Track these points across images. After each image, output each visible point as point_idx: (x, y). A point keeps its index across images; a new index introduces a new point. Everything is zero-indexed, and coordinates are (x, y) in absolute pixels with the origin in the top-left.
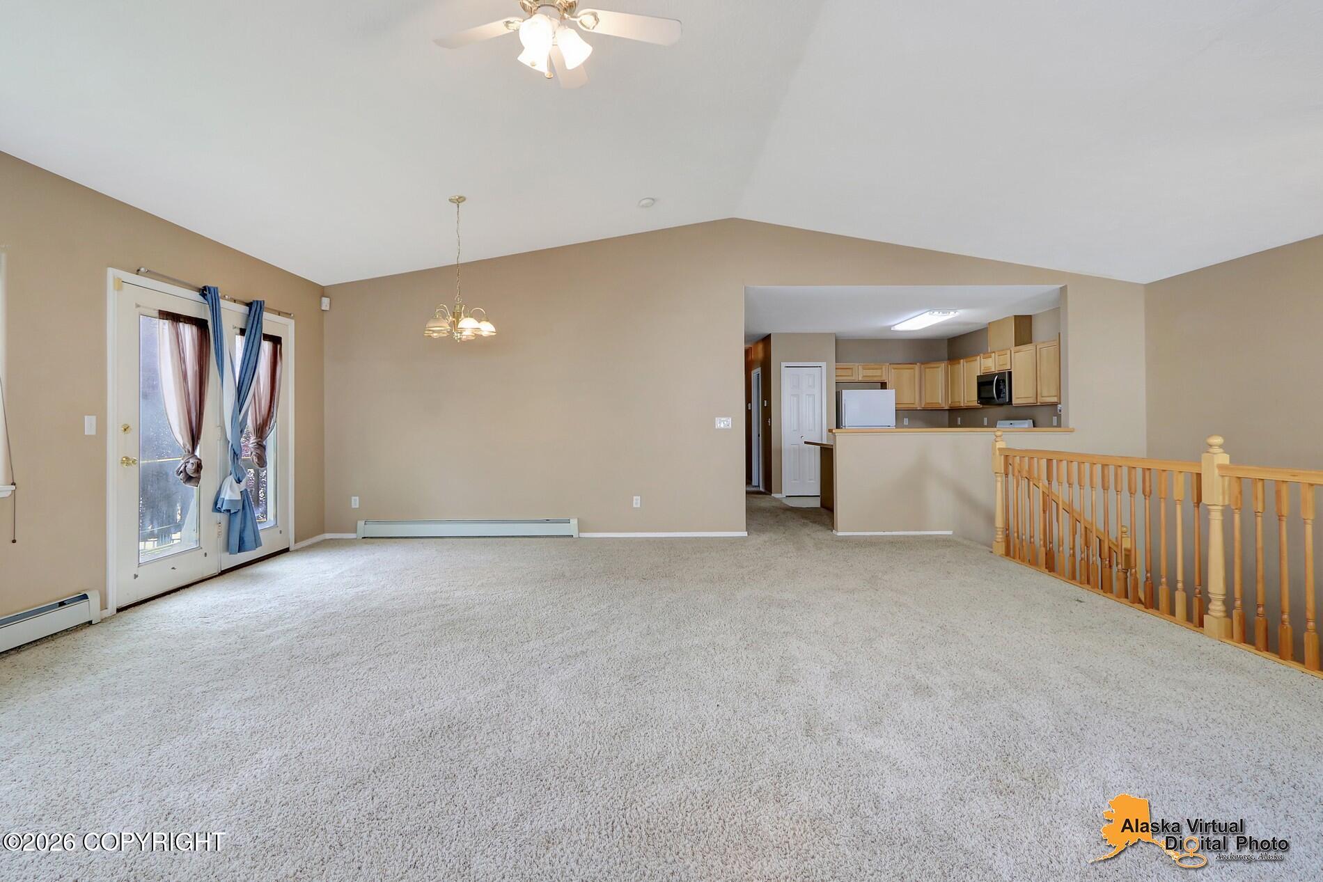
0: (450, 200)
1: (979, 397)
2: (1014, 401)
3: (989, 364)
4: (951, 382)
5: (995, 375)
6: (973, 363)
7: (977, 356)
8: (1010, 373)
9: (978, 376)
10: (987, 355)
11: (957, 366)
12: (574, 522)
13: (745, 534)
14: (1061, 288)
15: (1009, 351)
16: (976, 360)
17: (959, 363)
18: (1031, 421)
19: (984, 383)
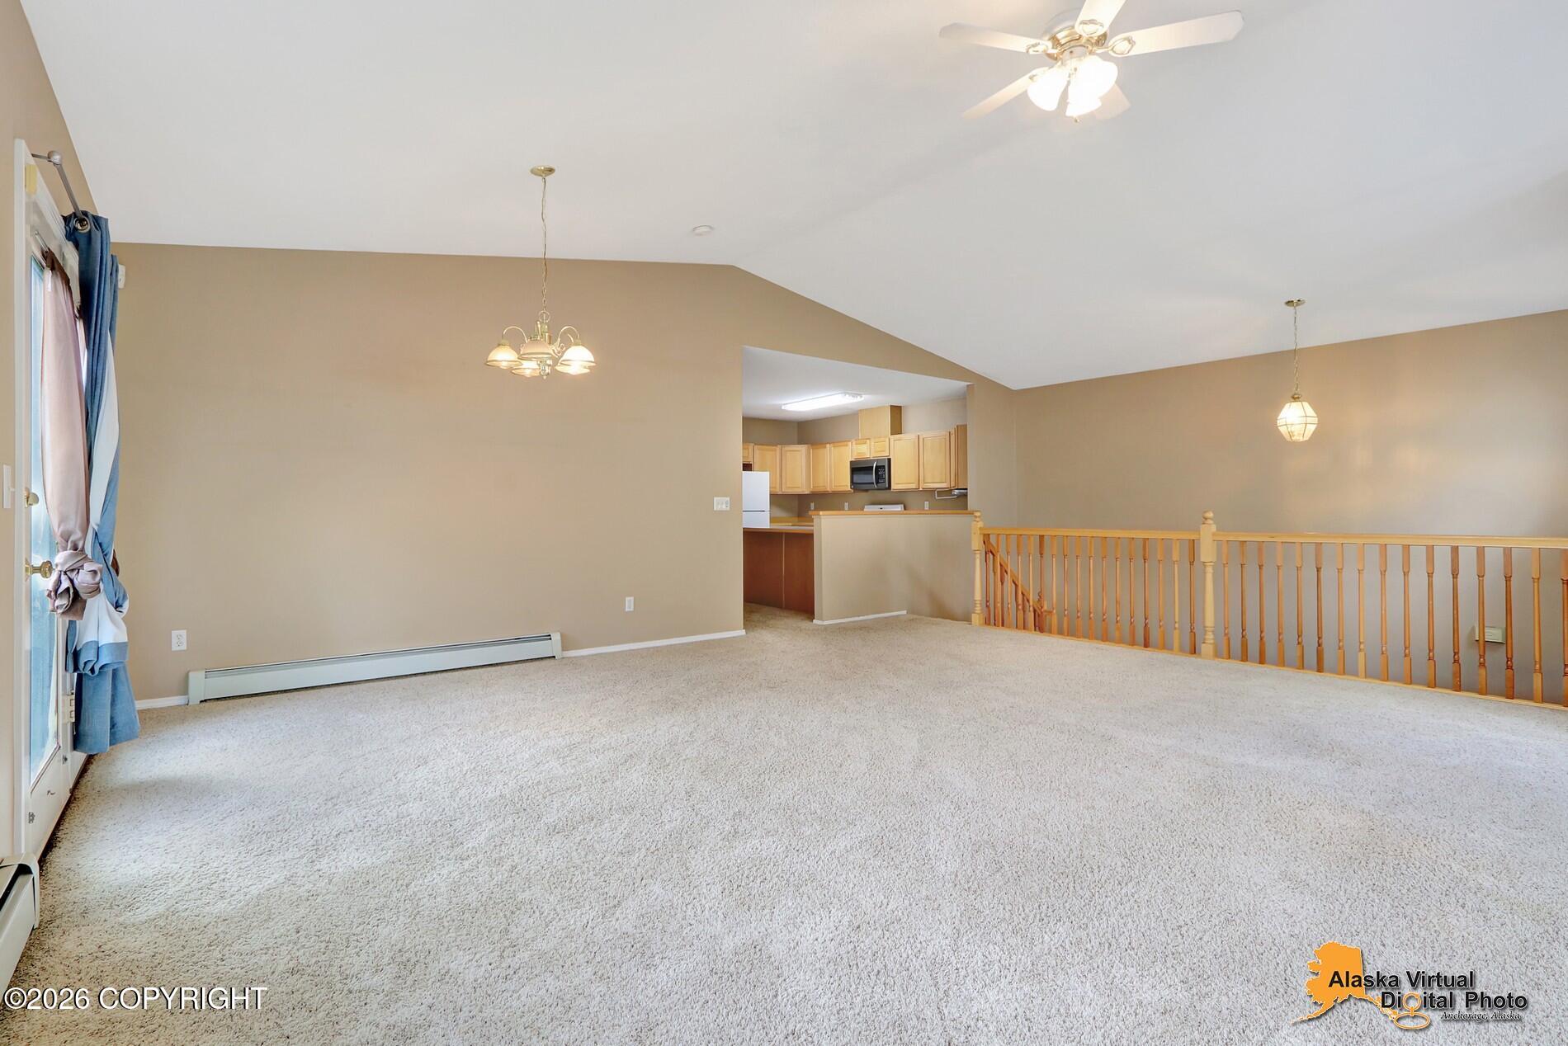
0: (533, 172)
1: (852, 482)
2: (894, 486)
3: (867, 451)
4: (813, 467)
5: (874, 460)
6: (842, 449)
7: (849, 441)
8: (889, 460)
9: (851, 462)
10: (863, 441)
11: (821, 451)
12: (556, 637)
13: (743, 632)
14: (968, 386)
15: (887, 440)
16: (847, 445)
17: (825, 447)
18: (902, 506)
19: (858, 468)
